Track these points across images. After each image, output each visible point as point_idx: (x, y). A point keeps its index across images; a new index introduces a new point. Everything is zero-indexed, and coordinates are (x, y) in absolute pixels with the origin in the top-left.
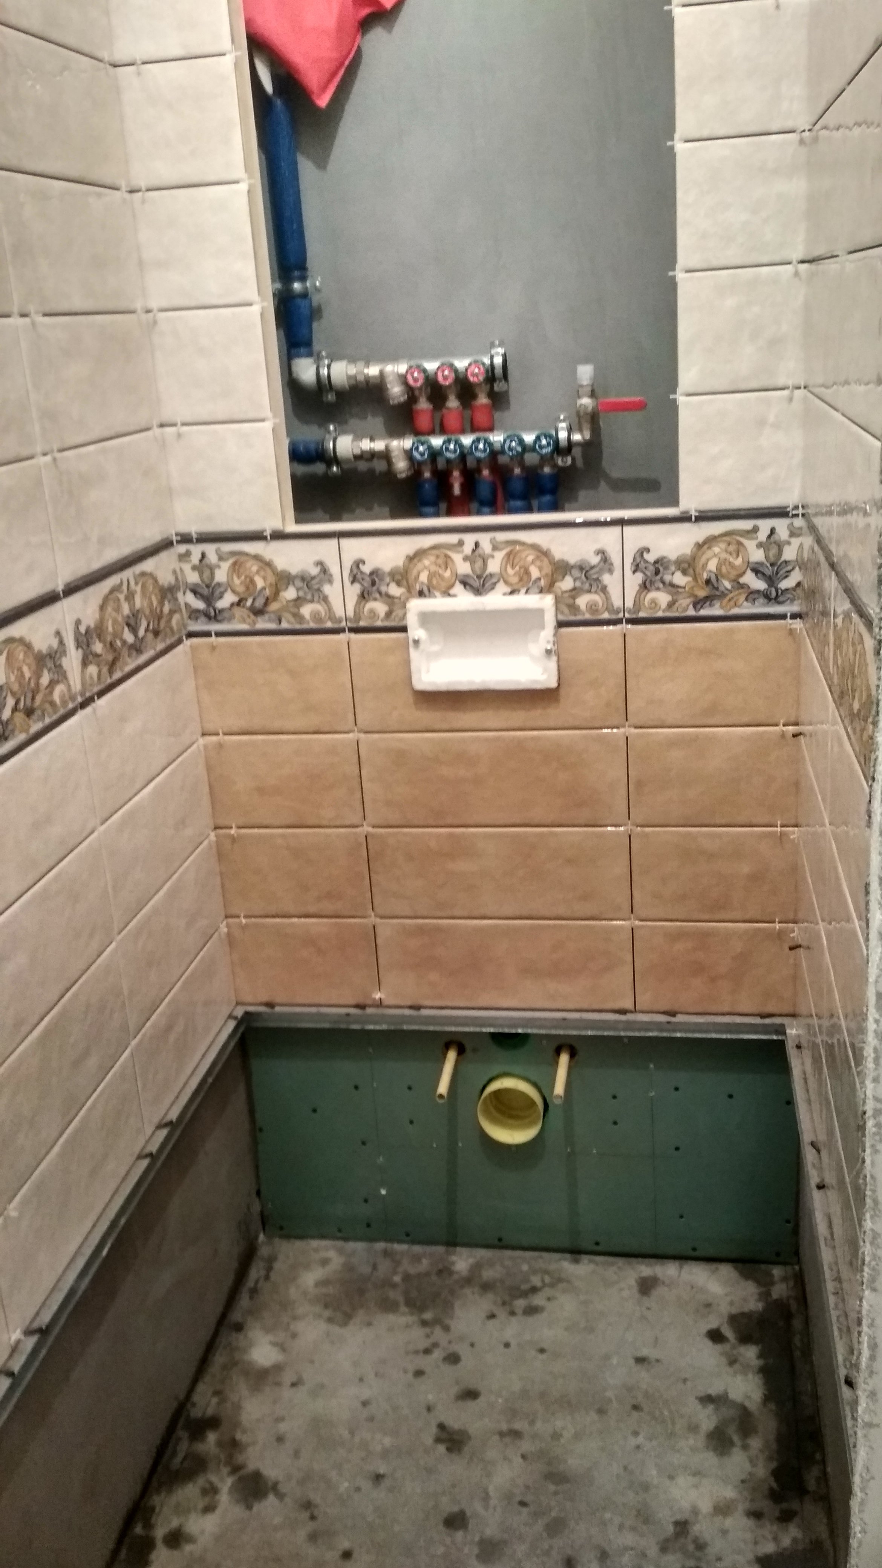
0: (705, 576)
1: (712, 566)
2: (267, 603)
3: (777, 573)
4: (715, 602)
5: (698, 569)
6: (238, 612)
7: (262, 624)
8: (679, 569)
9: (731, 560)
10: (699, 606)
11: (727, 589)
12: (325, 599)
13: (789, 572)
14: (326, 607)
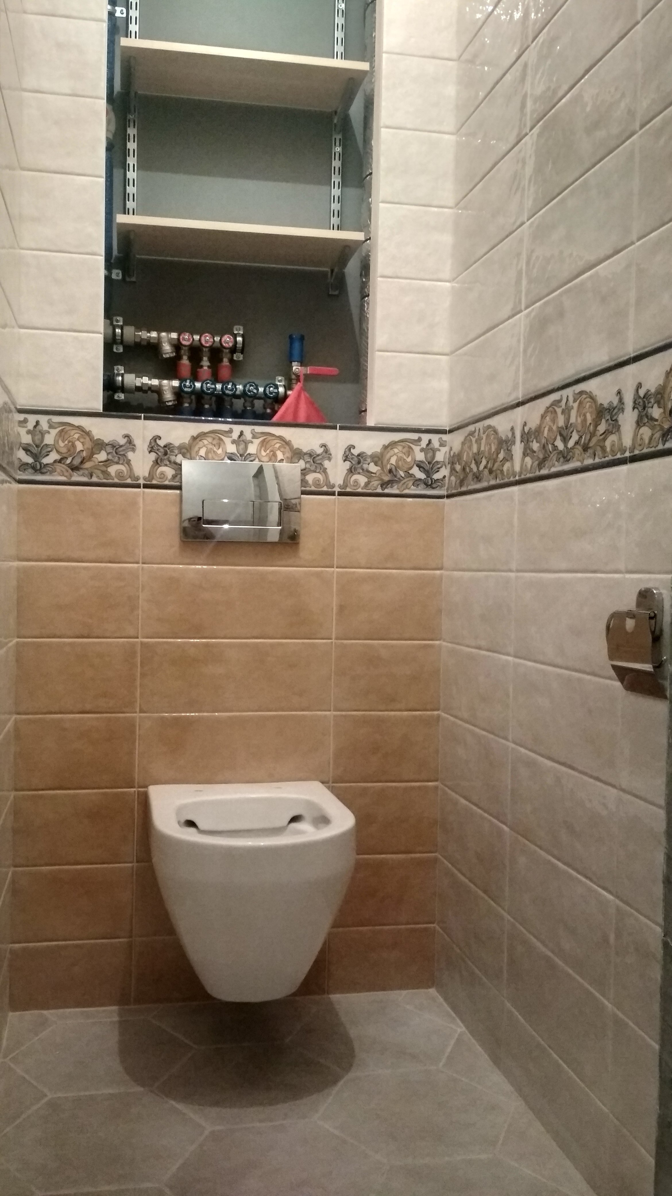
0: (389, 467)
1: (393, 461)
2: (82, 462)
3: (432, 468)
4: (394, 484)
5: (385, 462)
6: (59, 467)
7: (76, 478)
8: (373, 461)
9: (405, 458)
10: (384, 486)
11: (402, 477)
12: (128, 462)
13: (439, 468)
14: (129, 469)
